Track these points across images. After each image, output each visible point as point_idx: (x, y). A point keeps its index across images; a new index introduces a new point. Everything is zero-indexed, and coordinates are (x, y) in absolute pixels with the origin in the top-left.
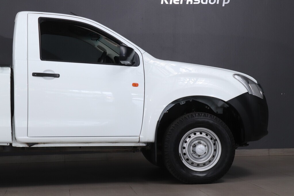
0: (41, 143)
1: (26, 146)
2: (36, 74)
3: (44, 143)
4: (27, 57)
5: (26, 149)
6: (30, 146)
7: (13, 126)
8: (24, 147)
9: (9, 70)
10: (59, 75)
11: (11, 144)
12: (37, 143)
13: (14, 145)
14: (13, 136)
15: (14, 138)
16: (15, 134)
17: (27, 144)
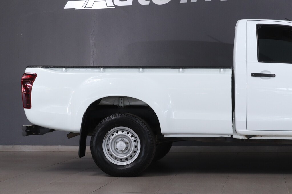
0: (259, 136)
1: (245, 138)
2: (254, 75)
3: (261, 136)
4: (246, 59)
5: (244, 141)
6: (248, 138)
7: (234, 120)
8: (244, 138)
9: (230, 71)
10: (275, 75)
11: (232, 136)
12: (255, 136)
13: (234, 137)
14: (234, 128)
15: (234, 131)
16: (235, 127)
17: (246, 136)
